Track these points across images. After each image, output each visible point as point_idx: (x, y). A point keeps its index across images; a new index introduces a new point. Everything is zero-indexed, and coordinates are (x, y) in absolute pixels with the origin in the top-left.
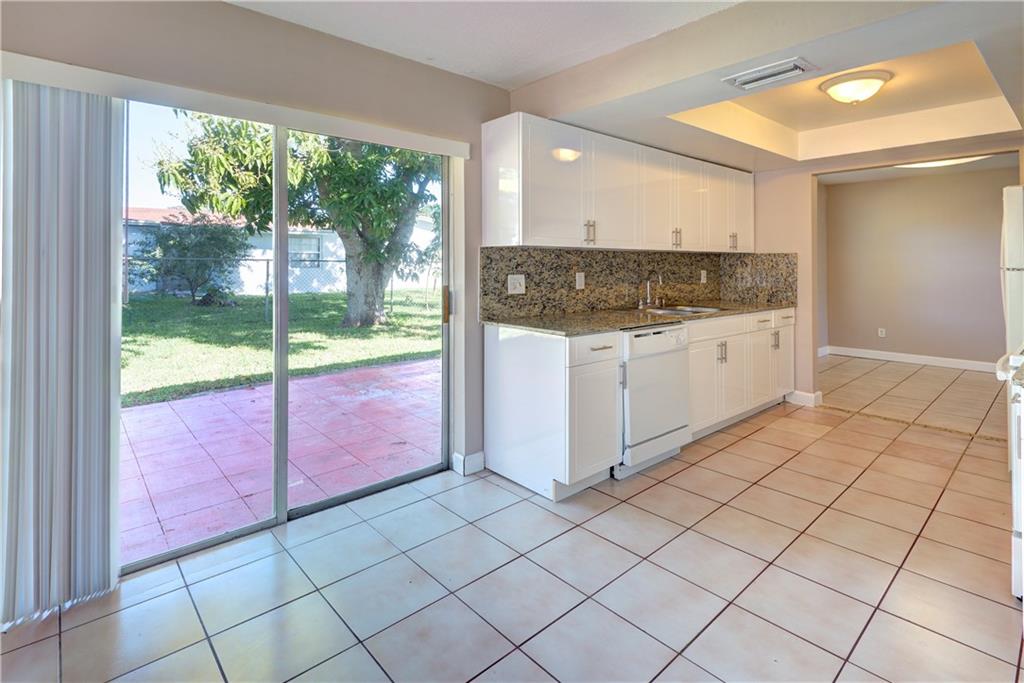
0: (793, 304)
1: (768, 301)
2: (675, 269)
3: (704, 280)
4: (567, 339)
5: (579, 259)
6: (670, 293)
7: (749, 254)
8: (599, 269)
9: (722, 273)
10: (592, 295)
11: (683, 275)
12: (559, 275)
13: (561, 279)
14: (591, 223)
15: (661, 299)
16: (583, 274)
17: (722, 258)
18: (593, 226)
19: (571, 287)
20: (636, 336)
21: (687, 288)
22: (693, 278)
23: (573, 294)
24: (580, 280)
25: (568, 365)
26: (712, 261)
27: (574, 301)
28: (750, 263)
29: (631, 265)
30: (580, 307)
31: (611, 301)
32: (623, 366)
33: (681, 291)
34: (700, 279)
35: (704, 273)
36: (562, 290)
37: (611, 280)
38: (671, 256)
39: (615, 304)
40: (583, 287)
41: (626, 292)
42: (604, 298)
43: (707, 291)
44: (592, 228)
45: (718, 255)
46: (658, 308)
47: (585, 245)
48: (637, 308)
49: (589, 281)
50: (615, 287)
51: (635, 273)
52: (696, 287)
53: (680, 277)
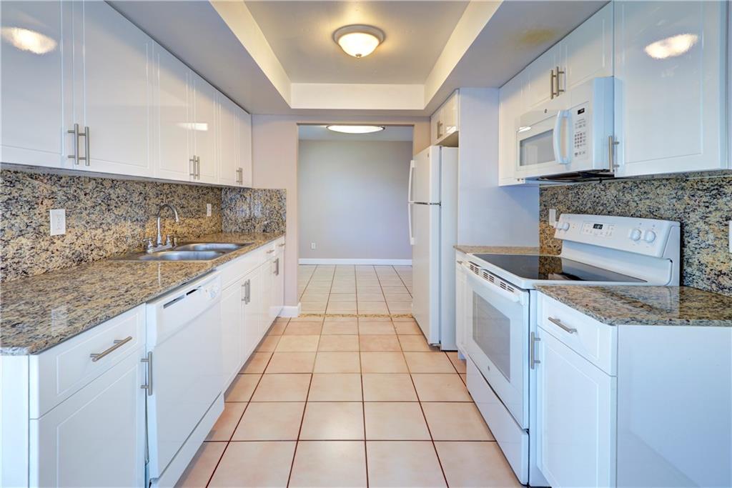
0: (283, 233)
1: (264, 231)
2: (184, 202)
3: (209, 214)
4: (34, 358)
5: (55, 189)
6: (179, 229)
7: (248, 189)
8: (89, 204)
9: (223, 206)
10: (80, 241)
11: (192, 209)
12: (15, 215)
13: (19, 222)
14: (82, 131)
15: (172, 238)
16: (62, 212)
17: (223, 193)
18: (86, 134)
19: (39, 233)
20: (165, 306)
21: (194, 222)
22: (200, 212)
23: (44, 244)
24: (57, 222)
25: (35, 413)
26: (217, 194)
27: (44, 255)
28: (248, 197)
29: (135, 198)
30: (57, 262)
31: (108, 248)
32: (149, 359)
33: (189, 225)
34: (206, 213)
35: (209, 206)
36: (23, 240)
37: (109, 218)
38: (180, 187)
39: (115, 250)
40: (63, 232)
41: (128, 233)
42: (99, 244)
43: (212, 224)
44: (82, 139)
45: (220, 188)
46: (171, 250)
47: (70, 165)
48: (145, 252)
49: (73, 222)
50: (113, 227)
51: (141, 207)
52: (203, 221)
53: (190, 211)
